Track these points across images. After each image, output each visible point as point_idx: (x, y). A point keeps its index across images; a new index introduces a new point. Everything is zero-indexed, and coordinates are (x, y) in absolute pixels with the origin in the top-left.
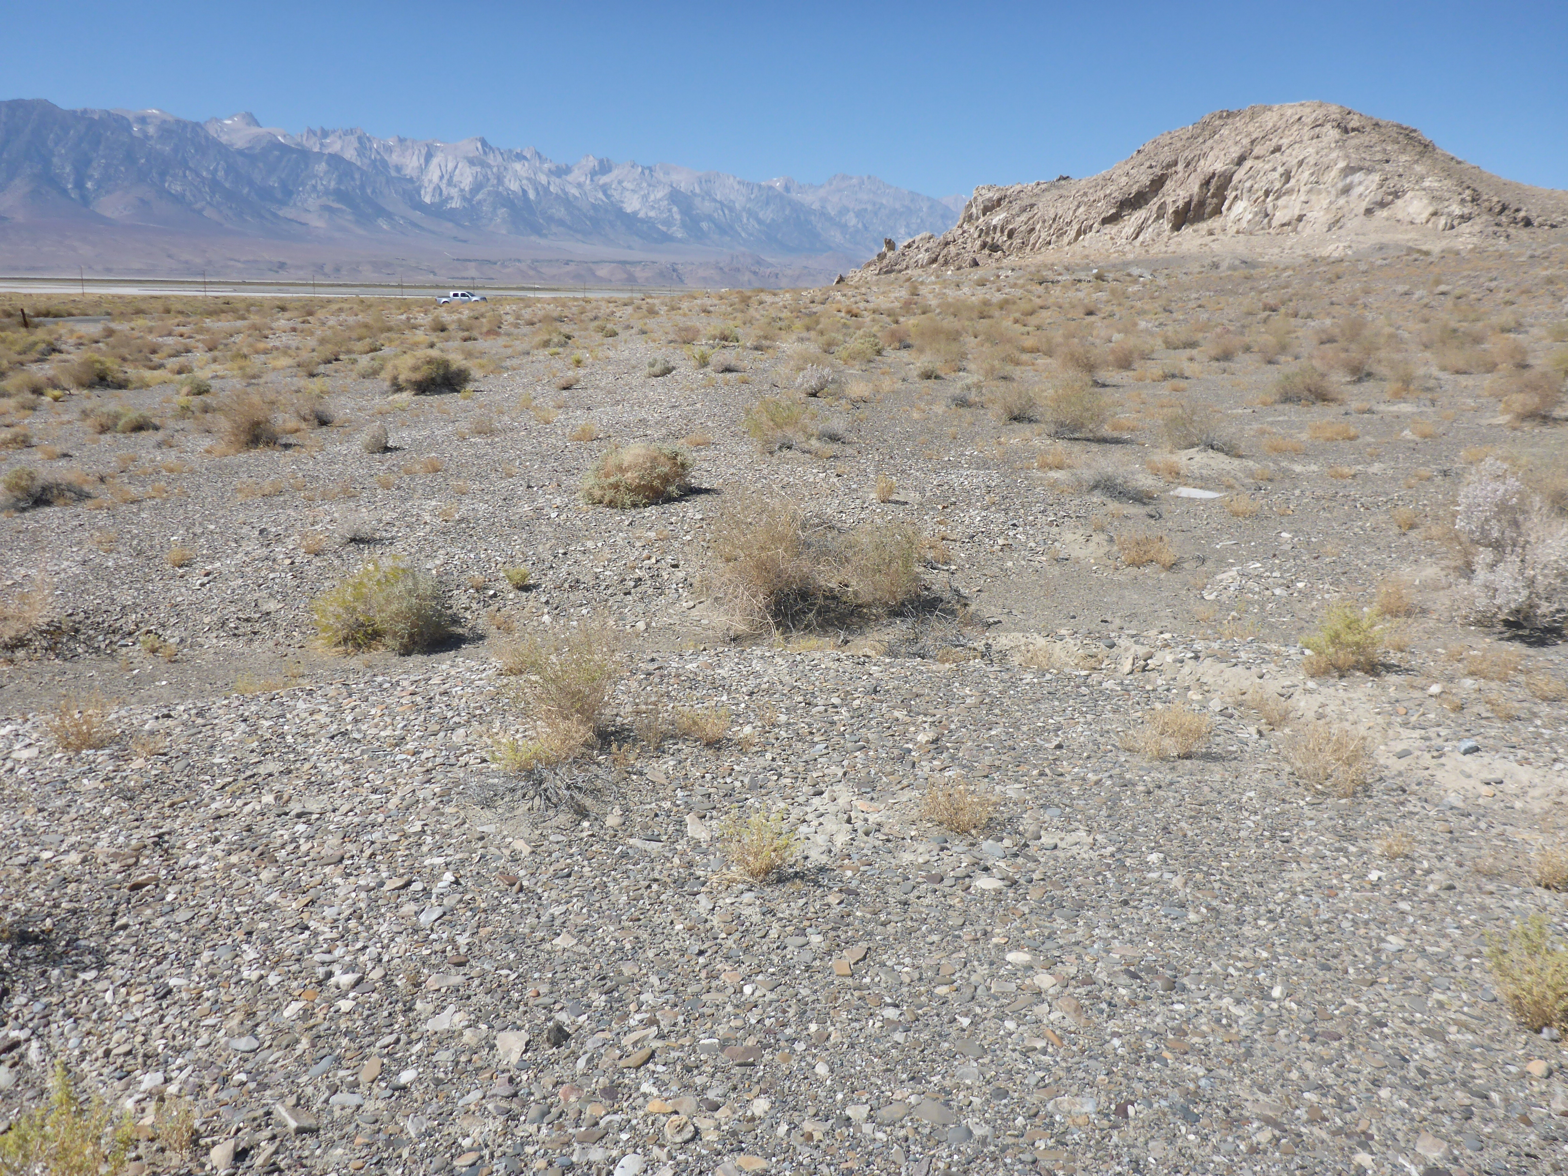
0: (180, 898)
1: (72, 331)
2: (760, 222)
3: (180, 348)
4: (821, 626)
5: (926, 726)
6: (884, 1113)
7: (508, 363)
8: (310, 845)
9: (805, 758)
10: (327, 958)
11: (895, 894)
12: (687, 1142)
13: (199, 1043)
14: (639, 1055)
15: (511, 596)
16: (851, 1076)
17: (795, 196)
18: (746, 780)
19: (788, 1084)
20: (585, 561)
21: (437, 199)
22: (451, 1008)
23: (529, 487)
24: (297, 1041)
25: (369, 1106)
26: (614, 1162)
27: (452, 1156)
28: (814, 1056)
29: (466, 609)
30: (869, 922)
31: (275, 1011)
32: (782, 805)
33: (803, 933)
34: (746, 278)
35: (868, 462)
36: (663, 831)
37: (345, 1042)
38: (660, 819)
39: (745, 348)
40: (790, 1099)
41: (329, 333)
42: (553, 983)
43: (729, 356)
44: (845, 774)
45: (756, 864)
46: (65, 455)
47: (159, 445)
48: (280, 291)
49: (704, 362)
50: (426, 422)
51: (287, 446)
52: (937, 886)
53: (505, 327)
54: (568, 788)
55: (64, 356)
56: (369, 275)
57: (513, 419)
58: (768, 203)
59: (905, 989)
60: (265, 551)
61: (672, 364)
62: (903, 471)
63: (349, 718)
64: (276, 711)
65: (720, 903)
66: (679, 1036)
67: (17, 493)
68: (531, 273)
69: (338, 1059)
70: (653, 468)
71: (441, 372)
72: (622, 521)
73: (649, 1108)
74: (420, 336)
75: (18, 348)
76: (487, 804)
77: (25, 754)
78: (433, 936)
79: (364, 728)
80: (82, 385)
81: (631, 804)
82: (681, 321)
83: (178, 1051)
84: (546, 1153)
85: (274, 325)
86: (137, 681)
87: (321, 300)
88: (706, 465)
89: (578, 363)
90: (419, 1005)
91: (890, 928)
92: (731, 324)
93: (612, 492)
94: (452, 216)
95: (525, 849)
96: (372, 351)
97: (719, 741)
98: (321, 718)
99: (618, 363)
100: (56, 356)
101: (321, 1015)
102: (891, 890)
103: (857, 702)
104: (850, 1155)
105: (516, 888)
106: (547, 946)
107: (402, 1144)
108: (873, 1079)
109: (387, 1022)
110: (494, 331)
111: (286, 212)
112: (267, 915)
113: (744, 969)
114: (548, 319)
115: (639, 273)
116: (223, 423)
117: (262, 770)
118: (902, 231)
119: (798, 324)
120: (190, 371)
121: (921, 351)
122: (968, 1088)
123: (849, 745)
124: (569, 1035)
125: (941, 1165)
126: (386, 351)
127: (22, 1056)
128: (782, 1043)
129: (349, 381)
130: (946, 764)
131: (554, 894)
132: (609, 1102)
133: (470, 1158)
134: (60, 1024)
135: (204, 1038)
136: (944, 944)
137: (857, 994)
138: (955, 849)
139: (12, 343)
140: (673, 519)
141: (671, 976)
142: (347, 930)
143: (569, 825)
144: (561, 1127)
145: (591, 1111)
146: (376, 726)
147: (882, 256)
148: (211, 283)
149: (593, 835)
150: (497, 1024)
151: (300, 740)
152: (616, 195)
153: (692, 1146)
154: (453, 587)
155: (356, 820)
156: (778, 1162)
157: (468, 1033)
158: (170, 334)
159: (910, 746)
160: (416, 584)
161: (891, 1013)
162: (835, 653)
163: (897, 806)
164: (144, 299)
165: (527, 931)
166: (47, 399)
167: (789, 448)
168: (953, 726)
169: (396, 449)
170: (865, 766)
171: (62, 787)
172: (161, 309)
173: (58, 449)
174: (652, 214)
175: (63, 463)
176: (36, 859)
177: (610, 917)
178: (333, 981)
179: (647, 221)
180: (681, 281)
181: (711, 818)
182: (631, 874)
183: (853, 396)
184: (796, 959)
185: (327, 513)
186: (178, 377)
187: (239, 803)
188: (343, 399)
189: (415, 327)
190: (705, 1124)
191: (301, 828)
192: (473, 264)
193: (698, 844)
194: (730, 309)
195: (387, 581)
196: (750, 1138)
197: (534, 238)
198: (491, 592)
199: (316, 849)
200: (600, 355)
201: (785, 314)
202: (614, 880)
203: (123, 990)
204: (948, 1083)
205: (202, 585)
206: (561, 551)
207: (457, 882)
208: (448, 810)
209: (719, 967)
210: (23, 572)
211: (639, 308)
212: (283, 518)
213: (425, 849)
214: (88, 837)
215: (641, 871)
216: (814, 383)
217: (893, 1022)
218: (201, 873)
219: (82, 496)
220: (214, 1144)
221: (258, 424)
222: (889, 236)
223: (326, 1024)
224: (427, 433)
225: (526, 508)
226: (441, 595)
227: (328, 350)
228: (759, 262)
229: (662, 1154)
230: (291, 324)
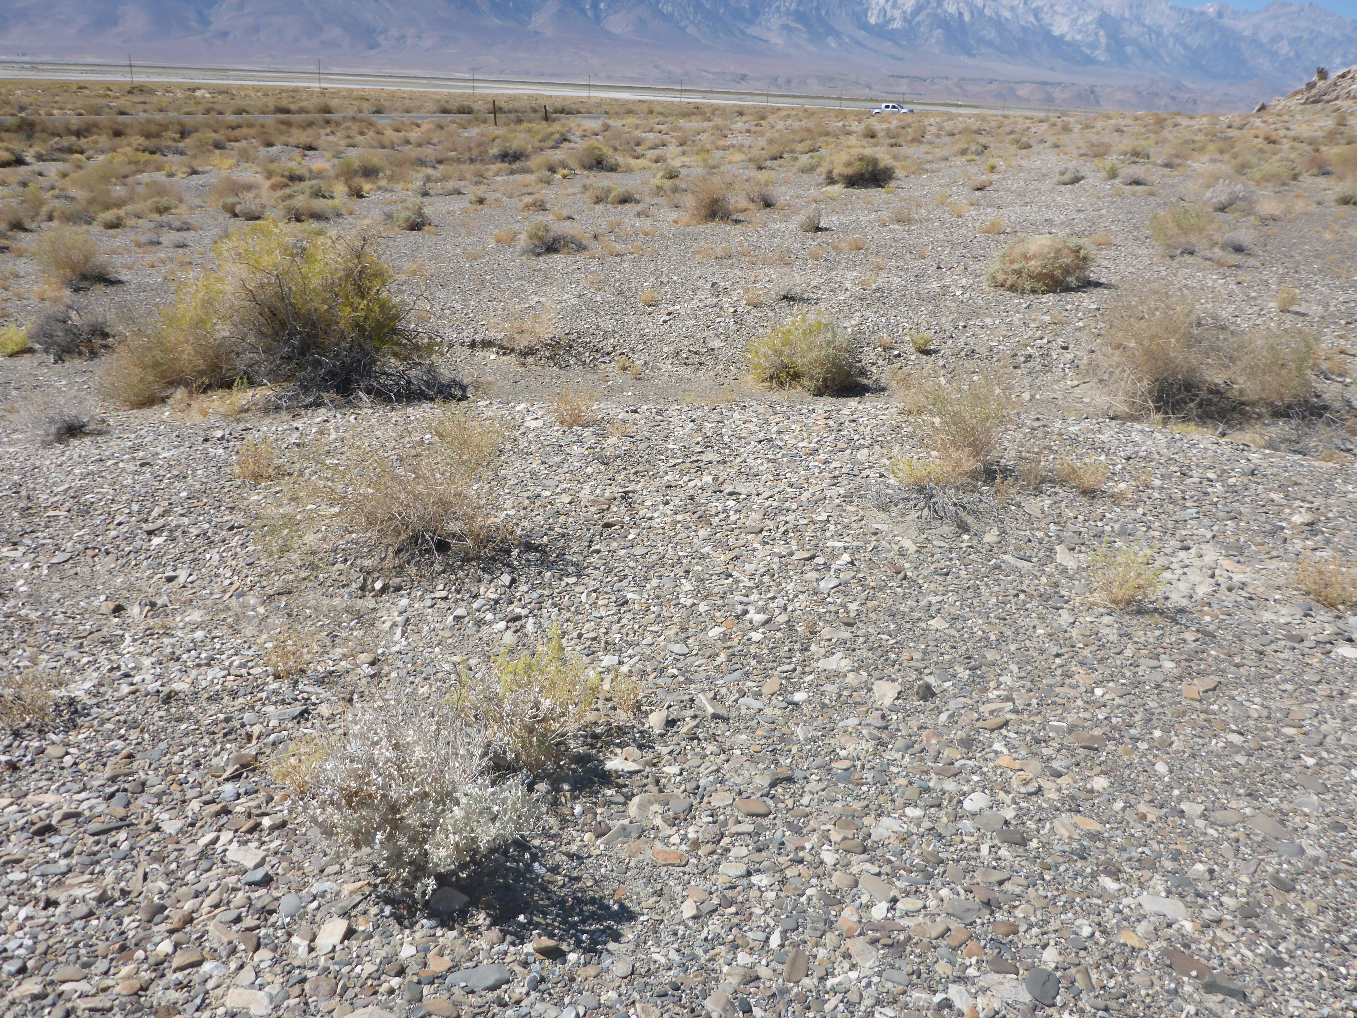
0: (638, 539)
1: (579, 126)
2: (1186, 47)
3: (658, 141)
4: (1200, 417)
5: (1302, 510)
6: (1218, 815)
7: (928, 166)
8: (737, 516)
9: (1174, 518)
10: (745, 599)
11: (1251, 644)
12: (1030, 794)
13: (645, 642)
14: (993, 722)
15: (913, 357)
16: (1189, 779)
17: (1227, 22)
18: (1117, 527)
19: (1127, 772)
20: (983, 335)
21: (881, 20)
22: (839, 655)
23: (939, 268)
24: (717, 655)
25: (768, 711)
26: (964, 794)
27: (831, 760)
28: (1156, 756)
29: (873, 364)
30: (1222, 661)
31: (702, 630)
32: (1149, 552)
33: (1157, 657)
34: (1163, 103)
35: (1271, 275)
36: (1034, 554)
37: (753, 663)
38: (1033, 544)
39: (1155, 164)
40: (1128, 784)
41: (776, 135)
42: (925, 652)
43: (1139, 171)
44: (1214, 537)
45: (1120, 594)
46: (570, 218)
47: (639, 215)
48: (740, 100)
49: (1113, 174)
50: (853, 210)
51: (737, 222)
52: (1296, 645)
53: (928, 137)
54: (955, 505)
55: (572, 145)
56: (815, 88)
57: (929, 212)
58: (1197, 29)
59: (1252, 723)
60: (715, 300)
61: (1080, 175)
62: (1308, 286)
63: (775, 429)
64: (717, 418)
65: (1081, 619)
66: (1031, 714)
67: (536, 241)
68: (957, 90)
69: (747, 674)
70: (1056, 258)
71: (870, 168)
72: (1020, 304)
73: (999, 762)
74: (853, 140)
75: (539, 137)
76: (883, 508)
77: (534, 424)
78: (829, 600)
79: (786, 438)
80: (584, 167)
81: (1008, 528)
82: (1094, 139)
83: (630, 645)
84: (907, 775)
85: (733, 127)
86: (610, 389)
87: (773, 108)
88: (1105, 263)
89: (993, 169)
90: (813, 648)
91: (1243, 670)
92: (1144, 143)
93: (1015, 277)
94: (892, 36)
95: (912, 548)
96: (811, 151)
97: (1093, 491)
98: (751, 427)
99: (1029, 171)
100: (566, 145)
101: (736, 640)
102: (1248, 640)
103: (1233, 480)
104: (1180, 840)
105: (900, 576)
106: (923, 625)
107: (791, 742)
108: (1210, 787)
109: (787, 655)
110: (918, 139)
111: (752, 30)
112: (701, 561)
113: (1096, 676)
114: (966, 131)
115: (1057, 94)
116: (689, 201)
117: (704, 458)
118: (1338, 61)
119: (1212, 147)
120: (665, 160)
121: (1341, 178)
122: (1306, 815)
123: (1220, 514)
124: (934, 694)
125: (1270, 869)
126: (823, 151)
127: (522, 627)
128: (1126, 740)
129: (790, 174)
130: (1320, 545)
131: (932, 586)
132: (964, 750)
133: (846, 764)
134: (548, 610)
135: (649, 639)
136: (1297, 694)
137: (1203, 716)
138: (1319, 617)
139: (536, 133)
140: (1069, 307)
141: (1029, 668)
142: (762, 583)
143: (951, 536)
144: (922, 759)
145: (947, 753)
146: (796, 438)
147: (1311, 86)
148: (686, 91)
149: (971, 547)
150: (876, 674)
151: (734, 440)
152: (1046, 18)
153: (1034, 799)
154: (864, 344)
155: (775, 504)
156: (1112, 828)
157: (851, 676)
158: (651, 131)
159: (1284, 524)
160: (834, 337)
161: (1235, 739)
162: (1214, 439)
163: (1264, 572)
164: (634, 102)
165: (907, 610)
166: (558, 176)
167: (1192, 253)
168: (1330, 515)
169: (826, 229)
170: (1235, 534)
171: (559, 449)
172: (646, 110)
173: (565, 213)
174: (1079, 37)
175: (568, 223)
176: (539, 496)
177: (979, 612)
178: (748, 616)
179: (1074, 45)
180: (1098, 103)
181: (1080, 551)
182: (1001, 582)
183: (1263, 213)
184: (1146, 677)
185: (766, 275)
186: (654, 165)
187: (686, 478)
188: (784, 188)
189: (849, 133)
190: (1047, 785)
191: (731, 503)
192: (906, 80)
193: (1065, 570)
194: (1143, 130)
195: (809, 332)
196: (1087, 804)
197: (963, 58)
198: (896, 352)
199: (742, 521)
200: (1013, 163)
201: (1200, 137)
202: (987, 585)
203: (594, 595)
204: (1285, 806)
205: (665, 322)
206: (962, 324)
207: (852, 563)
208: (849, 508)
209: (1074, 669)
210: (536, 299)
211: (1054, 125)
212: (730, 276)
213: (828, 534)
214: (575, 486)
215: (1011, 583)
216: (1223, 198)
217: (1236, 746)
218: (654, 523)
219: (581, 248)
220: (652, 711)
221: (716, 201)
222: (1322, 65)
223: (740, 647)
224: (853, 218)
225: (935, 285)
226: (854, 348)
227: (775, 150)
228: (1179, 88)
229: (1008, 799)
230: (747, 126)
